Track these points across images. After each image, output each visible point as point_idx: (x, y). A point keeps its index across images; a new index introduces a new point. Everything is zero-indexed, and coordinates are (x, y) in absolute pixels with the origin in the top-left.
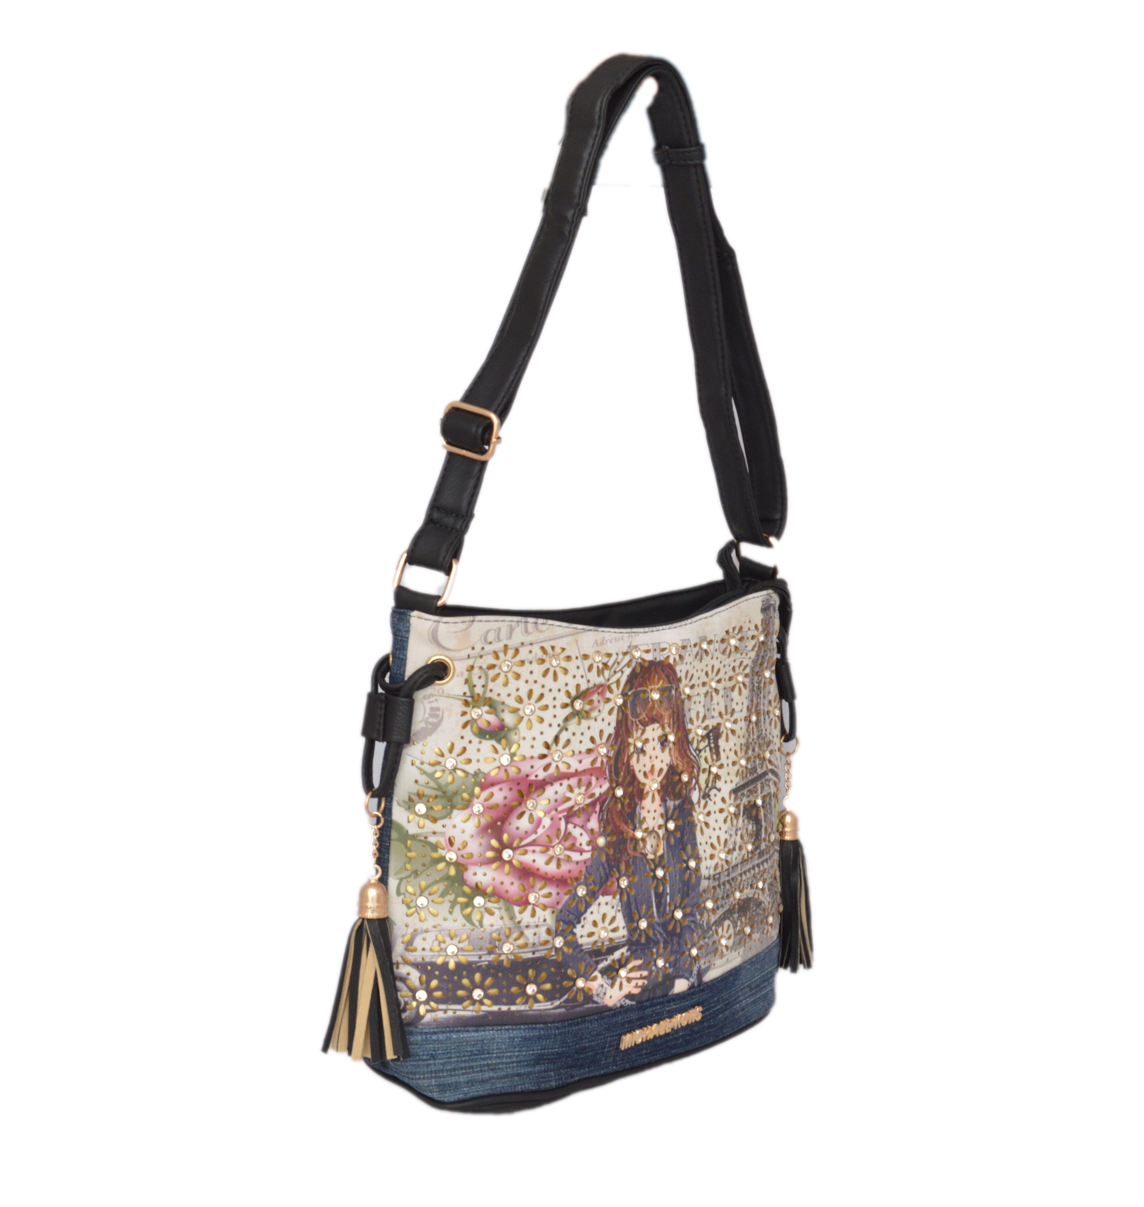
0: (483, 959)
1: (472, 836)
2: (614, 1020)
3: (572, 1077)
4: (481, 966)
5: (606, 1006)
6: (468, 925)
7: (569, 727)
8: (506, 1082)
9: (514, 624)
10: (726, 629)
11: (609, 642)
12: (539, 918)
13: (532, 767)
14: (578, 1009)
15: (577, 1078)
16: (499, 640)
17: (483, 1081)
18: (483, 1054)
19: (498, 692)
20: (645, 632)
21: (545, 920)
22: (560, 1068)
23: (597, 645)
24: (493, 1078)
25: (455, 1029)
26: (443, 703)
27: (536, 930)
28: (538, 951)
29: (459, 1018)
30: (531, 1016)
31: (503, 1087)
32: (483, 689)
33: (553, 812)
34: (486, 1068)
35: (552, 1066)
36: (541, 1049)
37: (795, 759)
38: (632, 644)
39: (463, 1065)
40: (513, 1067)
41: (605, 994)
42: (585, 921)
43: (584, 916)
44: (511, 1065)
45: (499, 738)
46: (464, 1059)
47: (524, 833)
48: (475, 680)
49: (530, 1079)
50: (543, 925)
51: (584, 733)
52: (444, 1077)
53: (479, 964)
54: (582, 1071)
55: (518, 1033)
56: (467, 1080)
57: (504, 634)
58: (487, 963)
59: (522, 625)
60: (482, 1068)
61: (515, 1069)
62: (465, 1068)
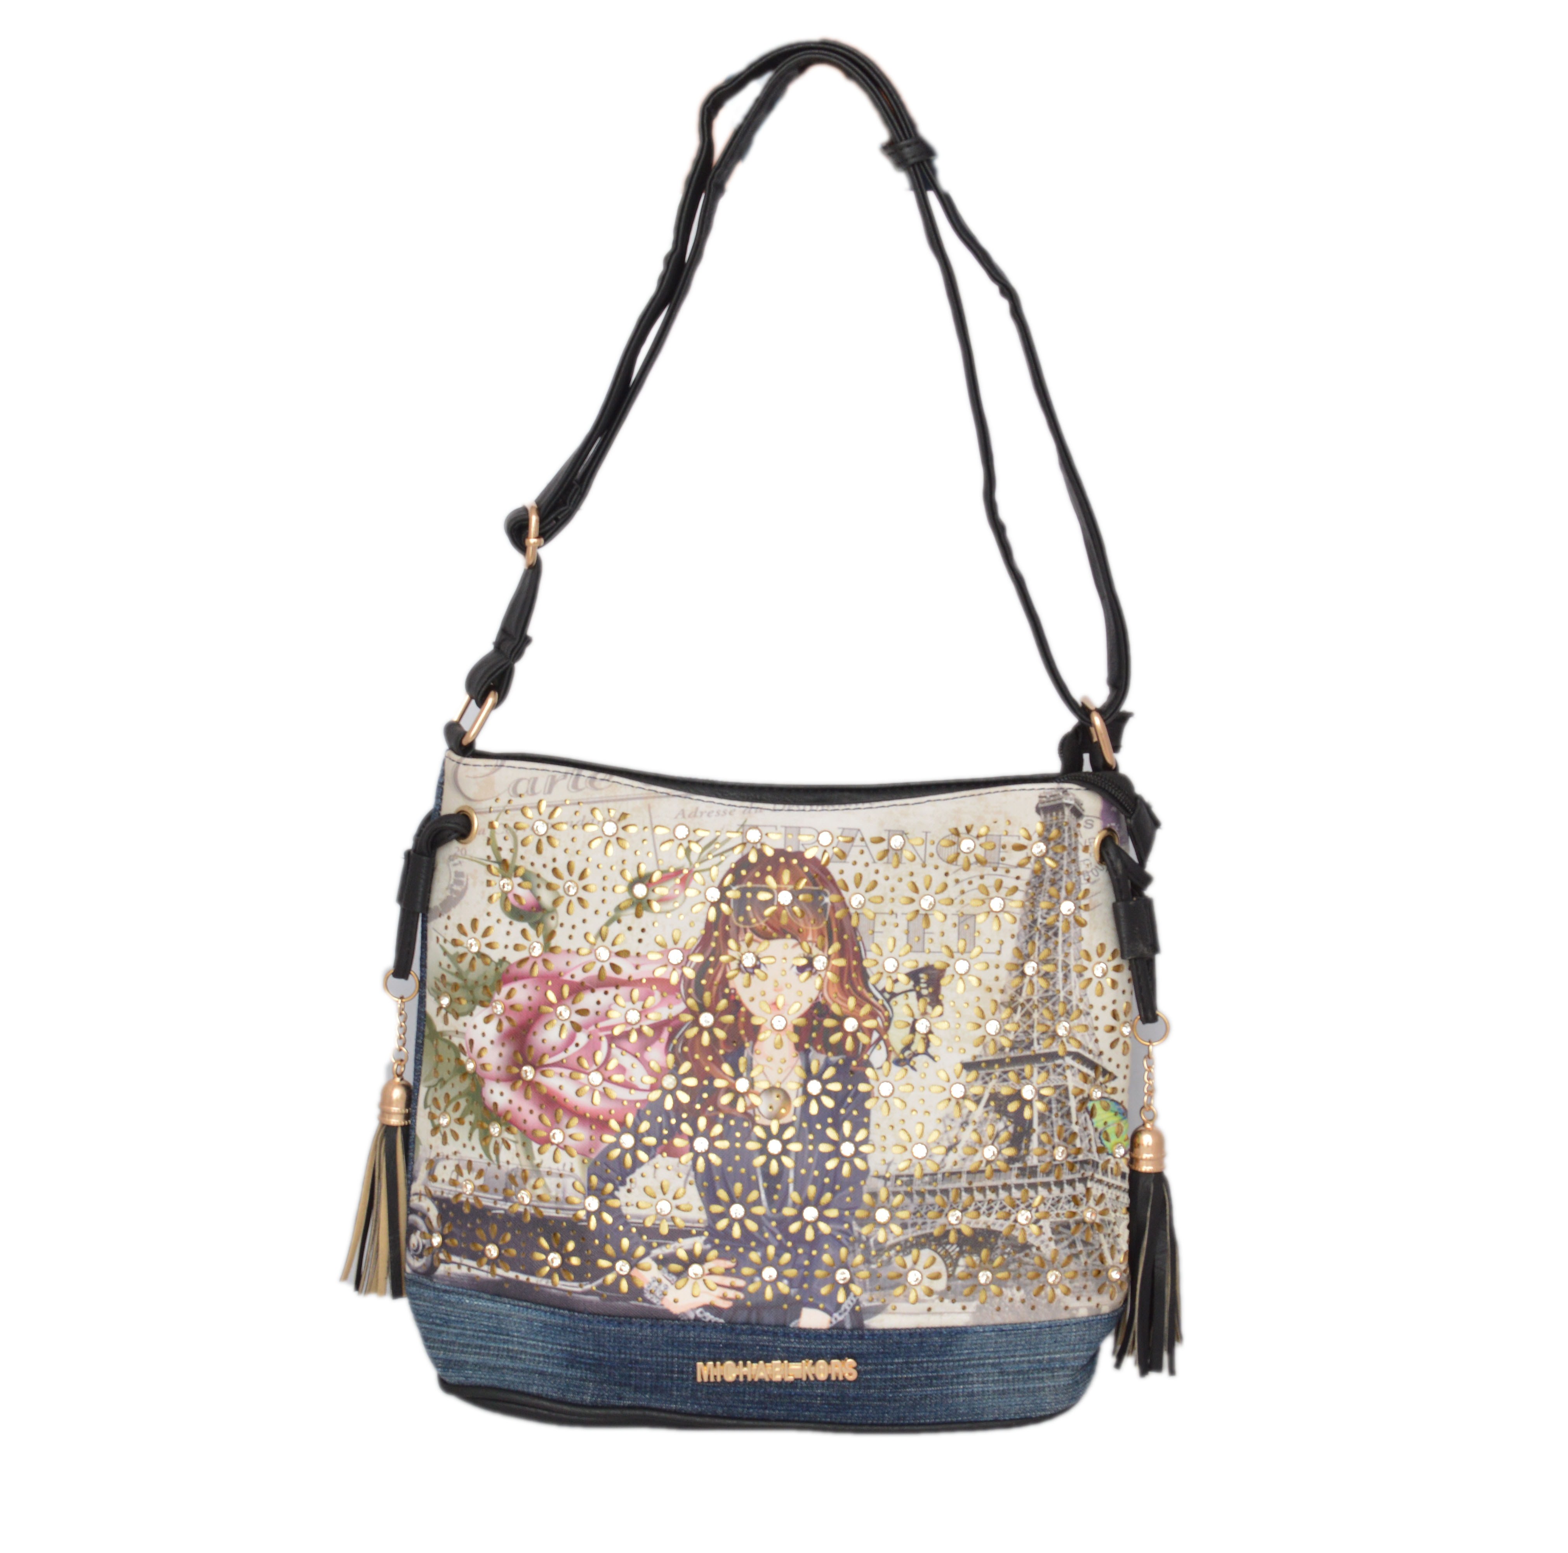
0: (498, 1206)
1: (492, 1042)
2: (681, 1334)
3: (620, 1398)
4: (496, 1214)
5: (667, 1311)
6: (485, 1157)
7: (623, 918)
8: (519, 1377)
9: (558, 775)
10: (953, 825)
11: (705, 815)
12: (564, 1165)
13: (567, 963)
14: (620, 1303)
15: (628, 1403)
16: (533, 793)
17: (494, 1369)
18: (501, 1334)
19: (531, 860)
20: (775, 810)
21: (572, 1170)
22: (605, 1381)
23: (684, 817)
24: (508, 1368)
25: (469, 1292)
26: (467, 867)
27: (560, 1180)
28: (563, 1209)
29: (473, 1279)
30: (551, 1296)
31: (513, 1383)
32: (511, 854)
33: (592, 1028)
34: (505, 1354)
35: (590, 1375)
36: (571, 1346)
37: (1158, 1051)
38: (748, 823)
39: (480, 1342)
40: (539, 1362)
41: (664, 1294)
42: (633, 1185)
43: (631, 1177)
44: (537, 1359)
45: (534, 920)
46: (480, 1334)
47: (551, 1047)
48: (500, 842)
49: (555, 1382)
50: (569, 1176)
51: (647, 930)
52: (453, 1351)
53: (494, 1212)
54: (639, 1395)
55: (538, 1316)
56: (477, 1361)
57: (540, 786)
58: (502, 1212)
59: (570, 779)
60: (501, 1353)
61: (541, 1365)
62: (481, 1347)
